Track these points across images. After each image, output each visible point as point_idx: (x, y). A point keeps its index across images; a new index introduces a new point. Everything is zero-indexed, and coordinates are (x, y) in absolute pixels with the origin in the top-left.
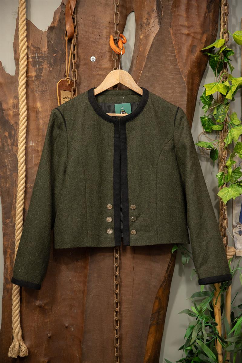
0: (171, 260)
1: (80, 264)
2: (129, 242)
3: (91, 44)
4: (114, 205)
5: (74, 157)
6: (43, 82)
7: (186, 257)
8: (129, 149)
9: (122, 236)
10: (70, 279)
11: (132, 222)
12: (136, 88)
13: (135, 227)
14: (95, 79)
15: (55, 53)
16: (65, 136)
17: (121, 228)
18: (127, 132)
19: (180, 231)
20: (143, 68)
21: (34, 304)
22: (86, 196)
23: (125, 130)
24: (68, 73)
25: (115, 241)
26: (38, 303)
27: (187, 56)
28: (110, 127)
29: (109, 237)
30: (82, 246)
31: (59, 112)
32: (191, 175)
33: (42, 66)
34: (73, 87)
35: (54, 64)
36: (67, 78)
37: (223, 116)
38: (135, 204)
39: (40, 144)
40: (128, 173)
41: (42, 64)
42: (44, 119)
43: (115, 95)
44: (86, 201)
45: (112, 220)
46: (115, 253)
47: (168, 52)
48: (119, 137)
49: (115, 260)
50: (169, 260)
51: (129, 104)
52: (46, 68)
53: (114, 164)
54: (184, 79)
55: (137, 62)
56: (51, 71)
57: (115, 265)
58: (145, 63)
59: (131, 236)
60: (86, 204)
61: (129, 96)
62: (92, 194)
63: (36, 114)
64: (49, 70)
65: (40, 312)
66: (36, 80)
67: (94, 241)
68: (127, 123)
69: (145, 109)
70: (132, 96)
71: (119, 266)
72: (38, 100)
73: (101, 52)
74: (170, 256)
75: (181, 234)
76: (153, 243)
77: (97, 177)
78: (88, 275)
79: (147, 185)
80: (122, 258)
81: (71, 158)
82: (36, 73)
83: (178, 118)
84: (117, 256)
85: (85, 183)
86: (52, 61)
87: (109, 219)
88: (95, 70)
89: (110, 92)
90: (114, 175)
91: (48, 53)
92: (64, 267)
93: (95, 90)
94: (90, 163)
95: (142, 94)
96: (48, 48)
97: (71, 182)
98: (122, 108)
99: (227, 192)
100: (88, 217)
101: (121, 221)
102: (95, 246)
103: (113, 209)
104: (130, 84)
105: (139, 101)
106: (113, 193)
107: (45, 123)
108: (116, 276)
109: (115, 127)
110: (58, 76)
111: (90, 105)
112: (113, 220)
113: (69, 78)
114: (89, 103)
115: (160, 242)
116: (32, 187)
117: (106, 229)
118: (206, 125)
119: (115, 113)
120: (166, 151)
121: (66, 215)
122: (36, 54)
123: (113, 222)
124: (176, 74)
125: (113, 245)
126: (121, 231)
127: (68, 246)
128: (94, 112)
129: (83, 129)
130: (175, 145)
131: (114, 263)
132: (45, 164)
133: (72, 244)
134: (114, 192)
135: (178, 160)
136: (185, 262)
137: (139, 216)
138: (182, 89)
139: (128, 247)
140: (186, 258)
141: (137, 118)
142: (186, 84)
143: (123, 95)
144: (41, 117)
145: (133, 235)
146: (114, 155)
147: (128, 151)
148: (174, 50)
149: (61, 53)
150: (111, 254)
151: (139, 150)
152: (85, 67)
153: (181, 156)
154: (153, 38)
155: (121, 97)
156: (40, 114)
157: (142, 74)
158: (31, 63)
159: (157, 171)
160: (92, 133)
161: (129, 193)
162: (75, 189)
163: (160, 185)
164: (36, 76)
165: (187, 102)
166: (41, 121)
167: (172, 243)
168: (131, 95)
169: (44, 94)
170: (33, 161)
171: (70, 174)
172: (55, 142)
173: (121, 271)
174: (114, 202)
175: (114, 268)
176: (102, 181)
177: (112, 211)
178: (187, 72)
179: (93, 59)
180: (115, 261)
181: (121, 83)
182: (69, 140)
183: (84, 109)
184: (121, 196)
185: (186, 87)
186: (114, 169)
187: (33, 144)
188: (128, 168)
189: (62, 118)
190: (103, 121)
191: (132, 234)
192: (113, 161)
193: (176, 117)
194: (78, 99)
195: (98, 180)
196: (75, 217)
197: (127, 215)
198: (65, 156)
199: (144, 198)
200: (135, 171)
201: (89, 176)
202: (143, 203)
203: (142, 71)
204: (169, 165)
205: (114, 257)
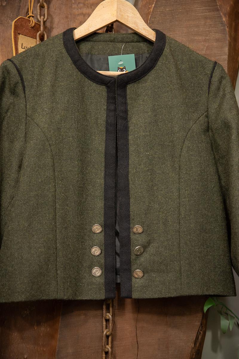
0: (201, 324)
1: (44, 329)
2: (130, 291)
4: (105, 227)
5: (37, 140)
7: (228, 320)
8: (132, 129)
9: (119, 281)
11: (136, 255)
12: (144, 29)
13: (141, 264)
14: (76, 21)
16: (22, 105)
17: (116, 266)
18: (129, 101)
19: (219, 272)
22: (56, 208)
23: (125, 97)
24: (32, 9)
25: (105, 290)
28: (99, 93)
29: (95, 281)
30: (47, 298)
31: (13, 65)
34: (40, 32)
36: (31, 16)
38: (142, 224)
40: (130, 170)
43: (108, 41)
44: (56, 218)
45: (101, 252)
46: (104, 311)
48: (115, 110)
49: (104, 323)
50: (198, 324)
51: (132, 57)
53: (105, 156)
54: (224, 19)
56: (4, 6)
57: (105, 333)
59: (134, 280)
60: (56, 223)
61: (133, 43)
62: (67, 206)
67: (68, 289)
68: (129, 87)
69: (159, 63)
71: (111, 334)
74: (200, 316)
75: (221, 278)
76: (174, 294)
77: (76, 176)
78: (57, 350)
79: (162, 190)
80: (118, 320)
81: (32, 142)
83: (215, 79)
84: (109, 316)
85: (55, 185)
87: (96, 251)
89: (101, 37)
90: (105, 174)
92: (15, 335)
93: (76, 31)
94: (64, 152)
95: (155, 39)
97: (30, 182)
98: (121, 63)
100: (58, 245)
101: (116, 253)
102: (71, 298)
103: (103, 233)
104: (135, 23)
106: (103, 205)
108: (107, 353)
109: (108, 92)
111: (67, 54)
112: (103, 251)
113: (33, 16)
114: (64, 51)
115: (186, 292)
117: (91, 268)
119: (109, 70)
120: (195, 133)
121: (20, 240)
123: (103, 253)
124: (210, 9)
125: (101, 296)
126: (117, 272)
127: (20, 298)
128: (73, 66)
129: (54, 94)
130: (210, 124)
131: (103, 329)
133: (28, 294)
134: (105, 204)
135: (214, 150)
136: (227, 328)
137: (149, 245)
138: (220, 35)
139: (128, 301)
140: (228, 322)
141: (146, 78)
142: (227, 27)
143: (122, 42)
145: (137, 278)
146: (106, 140)
147: (131, 133)
150: (98, 312)
151: (150, 131)
153: (221, 143)
155: (119, 45)
157: (153, 9)
159: (179, 167)
160: (68, 101)
161: (131, 205)
162: (37, 195)
163: (186, 190)
165: (228, 56)
167: (207, 293)
168: (136, 42)
171: (29, 169)
172: (5, 116)
173: (115, 343)
174: (105, 221)
175: (104, 339)
176: (84, 184)
177: (102, 237)
178: (228, 8)
180: (104, 326)
181: (120, 20)
182: (29, 112)
183: (57, 61)
184: (118, 212)
185: (227, 32)
186: (105, 164)
188: (130, 162)
189: (18, 75)
190: (88, 82)
191: (136, 276)
192: (103, 151)
193: (211, 77)
194: (47, 44)
195: (78, 181)
196: (36, 245)
197: (127, 243)
198: (21, 139)
199: (158, 214)
200: (142, 166)
201: (61, 174)
202: (155, 222)
203: (153, 5)
204: (201, 157)
205: (102, 318)
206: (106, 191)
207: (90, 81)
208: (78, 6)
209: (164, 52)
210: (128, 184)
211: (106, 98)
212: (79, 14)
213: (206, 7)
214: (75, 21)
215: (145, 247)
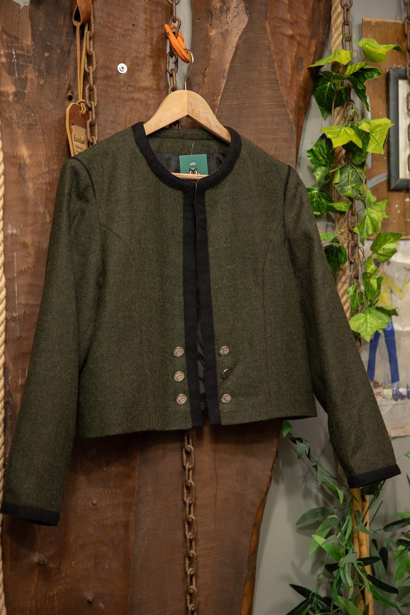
1: (115, 469)
2: (219, 418)
3: (118, 39)
4: (188, 349)
5: (120, 254)
6: (28, 107)
8: (211, 240)
10: (94, 503)
11: (223, 379)
12: (217, 126)
13: (228, 389)
14: (126, 107)
15: (47, 52)
16: (94, 213)
17: (200, 392)
18: (208, 209)
19: (303, 392)
20: (222, 91)
21: (27, 560)
23: (203, 204)
24: (82, 93)
25: (192, 418)
26: (36, 558)
27: (292, 76)
28: (175, 199)
29: (180, 410)
32: (324, 287)
33: (25, 74)
34: (91, 119)
35: (47, 72)
36: (82, 102)
37: (354, 185)
38: (229, 345)
39: (29, 229)
40: (212, 285)
41: (25, 71)
42: (36, 180)
43: (178, 138)
46: (186, 443)
47: (263, 64)
48: (192, 218)
49: (185, 456)
51: (203, 157)
52: (31, 79)
54: (291, 117)
55: (206, 79)
56: (42, 85)
57: (187, 466)
58: (225, 81)
59: (221, 406)
60: (143, 347)
61: (202, 141)
62: (152, 327)
63: (19, 170)
64: (39, 83)
65: (40, 576)
66: (17, 102)
67: (158, 419)
68: (207, 192)
69: (236, 167)
70: (207, 141)
72: (21, 141)
73: (136, 57)
76: (264, 418)
77: (158, 294)
78: (136, 489)
79: (245, 308)
81: (114, 256)
82: (16, 87)
83: (291, 186)
86: (43, 67)
87: (180, 376)
88: (125, 90)
89: (170, 133)
91: (34, 50)
92: (82, 479)
93: (146, 126)
94: (146, 266)
96: (33, 39)
97: (117, 302)
98: (193, 164)
99: (365, 321)
101: (200, 378)
103: (184, 356)
104: (207, 119)
105: (221, 151)
106: (183, 325)
107: (38, 188)
109: (185, 198)
110: (55, 97)
111: (141, 154)
112: (186, 377)
113: (84, 102)
114: (137, 150)
115: (275, 414)
116: (15, 318)
117: (175, 396)
118: (313, 202)
119: (179, 172)
120: (276, 246)
122: (13, 48)
123: (186, 380)
124: (277, 105)
125: (188, 425)
126: (201, 398)
129: (131, 200)
130: (287, 234)
131: (183, 463)
132: (65, 267)
133: (125, 426)
134: (185, 325)
137: (234, 368)
138: (287, 134)
143: (191, 139)
144: (31, 176)
145: (226, 404)
146: (184, 253)
147: (210, 244)
148: (273, 63)
149: (59, 51)
150: (178, 445)
151: (231, 243)
152: (105, 82)
154: (238, 38)
155: (188, 143)
156: (27, 170)
157: (220, 101)
158: (4, 67)
159: (263, 282)
160: (146, 209)
161: (215, 324)
162: (125, 316)
163: (271, 307)
164: (15, 94)
166: (30, 185)
168: (206, 139)
169: (32, 131)
170: (16, 266)
171: (115, 288)
173: (195, 474)
174: (186, 343)
176: (164, 302)
177: (183, 361)
178: (294, 105)
179: (123, 68)
181: (191, 115)
182: (104, 221)
183: (130, 162)
187: (15, 231)
188: (212, 276)
189: (88, 177)
190: (163, 186)
191: (224, 401)
192: (181, 264)
193: (287, 183)
195: (159, 300)
196: (127, 372)
197: (211, 366)
198: (97, 252)
199: (242, 333)
200: (225, 281)
201: (145, 292)
202: (239, 342)
203: (220, 98)
204: (283, 270)
205: (182, 451)
206: (186, 309)
207: (165, 186)
208: (127, 89)
209: (241, 154)
210: (211, 301)
211: (182, 205)
212: (128, 99)
213: (273, 102)
214: (124, 107)
215: (231, 370)
